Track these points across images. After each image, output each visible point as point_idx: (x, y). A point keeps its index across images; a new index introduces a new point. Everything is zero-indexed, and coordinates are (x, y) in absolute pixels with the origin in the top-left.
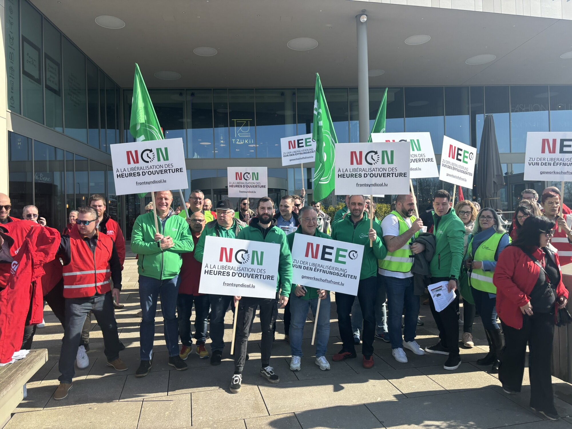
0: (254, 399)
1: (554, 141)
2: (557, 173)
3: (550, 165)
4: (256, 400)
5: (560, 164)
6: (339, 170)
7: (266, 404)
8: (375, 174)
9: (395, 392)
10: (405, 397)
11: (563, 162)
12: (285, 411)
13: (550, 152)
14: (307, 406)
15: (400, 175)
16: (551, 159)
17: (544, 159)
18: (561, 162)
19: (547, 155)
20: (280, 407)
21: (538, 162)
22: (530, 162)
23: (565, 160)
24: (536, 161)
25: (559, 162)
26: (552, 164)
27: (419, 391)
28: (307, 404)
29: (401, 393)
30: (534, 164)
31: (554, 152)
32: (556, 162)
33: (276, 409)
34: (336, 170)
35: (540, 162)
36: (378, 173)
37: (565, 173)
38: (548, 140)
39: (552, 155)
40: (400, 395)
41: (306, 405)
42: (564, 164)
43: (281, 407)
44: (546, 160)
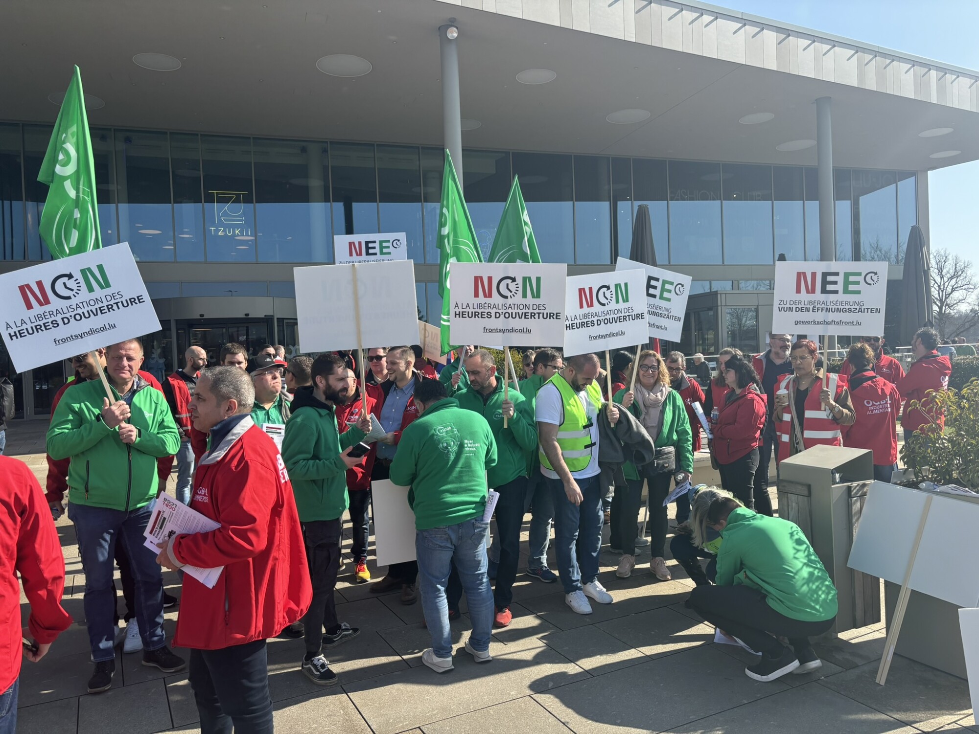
0: (342, 712)
1: (814, 275)
2: (819, 323)
3: (809, 311)
4: (346, 714)
5: (822, 310)
6: (457, 305)
7: (366, 719)
8: (512, 313)
9: (573, 669)
10: (589, 676)
11: (826, 307)
12: (402, 727)
13: (808, 292)
14: (437, 713)
15: (551, 315)
16: (810, 302)
17: (800, 302)
18: (823, 306)
19: (804, 296)
20: (391, 720)
21: (791, 306)
22: (781, 306)
23: (828, 304)
24: (788, 305)
25: (821, 307)
26: (811, 310)
27: (608, 663)
28: (436, 709)
29: (581, 670)
30: (785, 310)
31: (813, 291)
32: (817, 307)
33: (386, 725)
34: (452, 305)
35: (794, 307)
36: (517, 311)
37: (828, 323)
38: (804, 274)
39: (811, 297)
40: (580, 673)
41: (436, 711)
42: (828, 310)
43: (394, 720)
44: (802, 303)
